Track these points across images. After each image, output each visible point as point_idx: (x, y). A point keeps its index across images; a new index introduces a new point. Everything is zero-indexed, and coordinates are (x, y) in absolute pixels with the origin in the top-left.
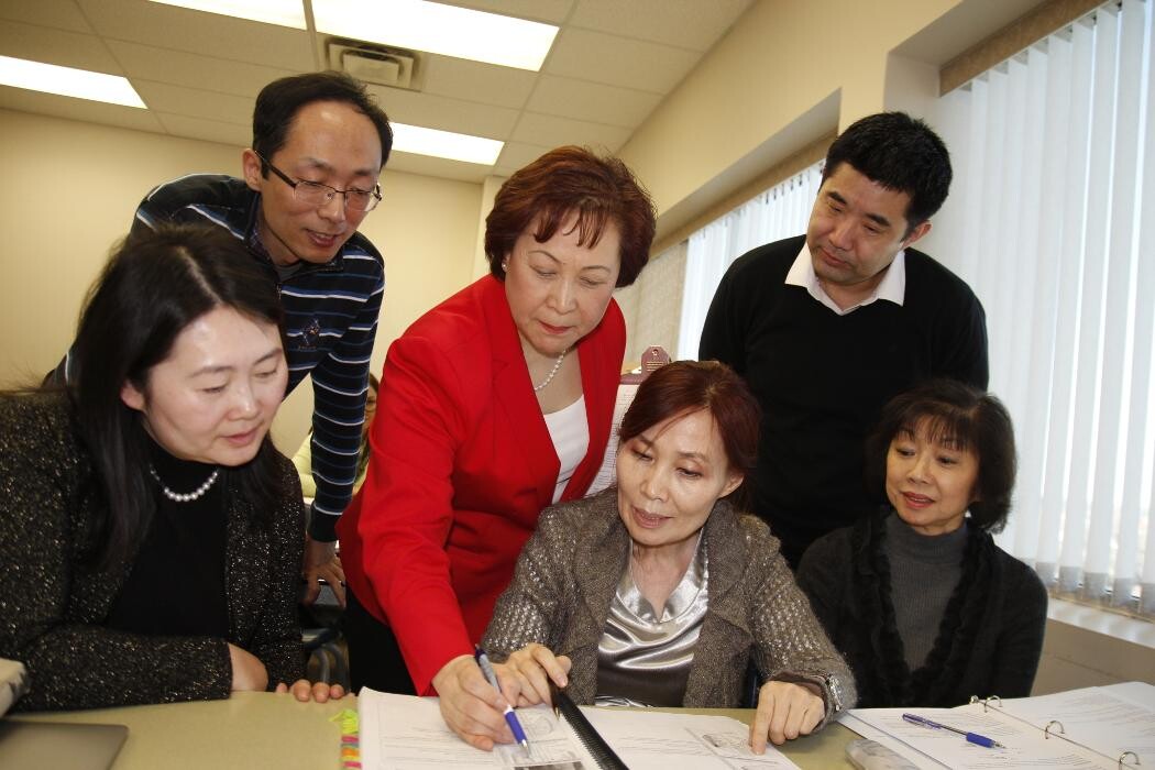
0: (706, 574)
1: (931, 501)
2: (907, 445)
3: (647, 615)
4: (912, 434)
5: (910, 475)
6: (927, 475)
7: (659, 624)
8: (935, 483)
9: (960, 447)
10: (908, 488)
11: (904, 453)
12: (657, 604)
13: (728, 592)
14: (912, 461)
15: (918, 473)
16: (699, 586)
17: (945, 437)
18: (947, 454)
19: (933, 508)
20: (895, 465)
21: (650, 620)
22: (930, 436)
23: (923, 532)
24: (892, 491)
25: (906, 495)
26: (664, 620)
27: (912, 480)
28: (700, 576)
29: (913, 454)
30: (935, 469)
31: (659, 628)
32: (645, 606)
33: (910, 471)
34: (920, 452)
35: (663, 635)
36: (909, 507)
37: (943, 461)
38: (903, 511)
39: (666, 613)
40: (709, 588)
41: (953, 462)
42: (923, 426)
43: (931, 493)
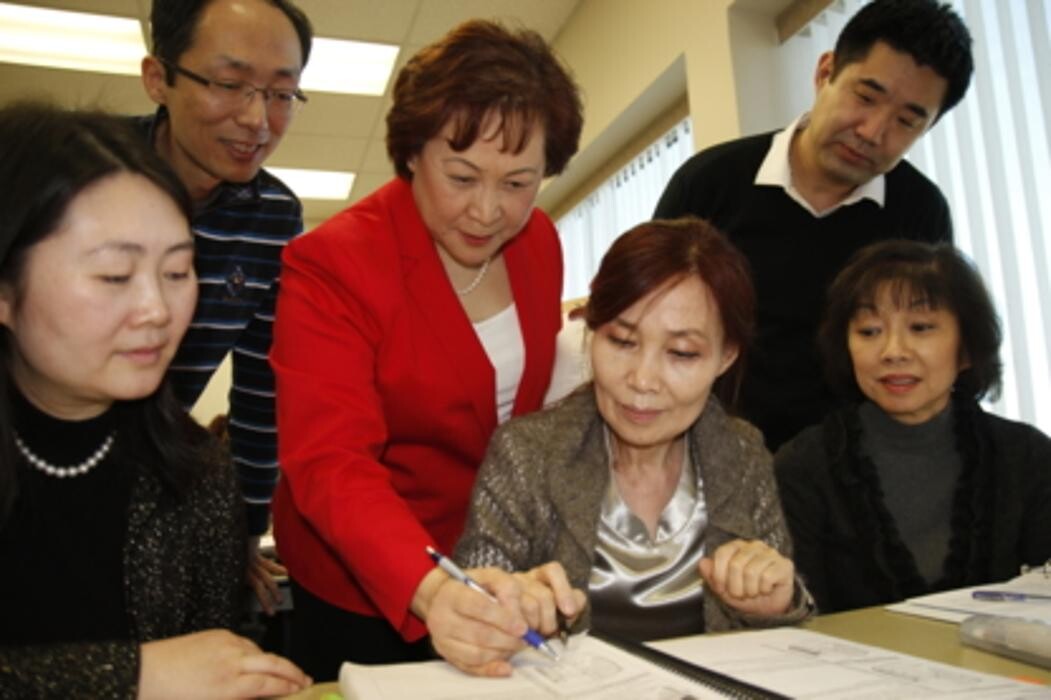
0: (701, 483)
1: (916, 380)
2: (871, 322)
3: (639, 537)
4: (873, 308)
5: (884, 356)
6: (904, 348)
7: (654, 545)
8: (917, 358)
9: (934, 307)
10: (886, 372)
11: (867, 333)
12: (649, 521)
13: (727, 501)
14: (881, 340)
15: (893, 348)
16: (695, 496)
17: (913, 300)
18: (921, 319)
19: (921, 388)
20: (862, 350)
21: (642, 542)
22: (897, 303)
23: (910, 420)
24: (867, 383)
25: (885, 381)
26: (659, 540)
27: (888, 361)
28: (695, 483)
29: (879, 331)
30: (912, 341)
31: (656, 552)
32: (636, 527)
33: (882, 351)
34: (888, 325)
35: (660, 561)
36: (892, 393)
37: (917, 328)
38: (886, 400)
39: (661, 531)
40: (707, 499)
41: (931, 327)
42: (885, 295)
43: (914, 370)
